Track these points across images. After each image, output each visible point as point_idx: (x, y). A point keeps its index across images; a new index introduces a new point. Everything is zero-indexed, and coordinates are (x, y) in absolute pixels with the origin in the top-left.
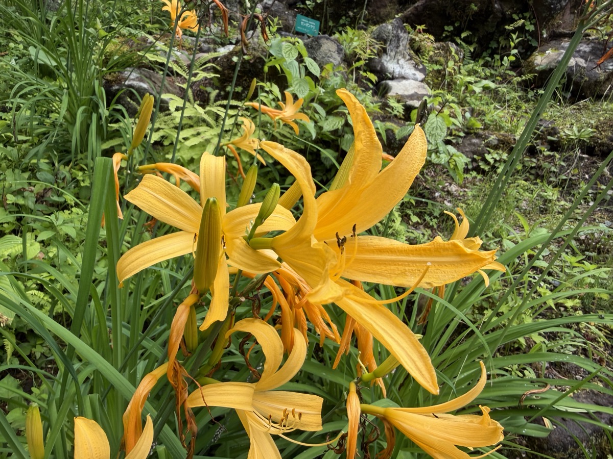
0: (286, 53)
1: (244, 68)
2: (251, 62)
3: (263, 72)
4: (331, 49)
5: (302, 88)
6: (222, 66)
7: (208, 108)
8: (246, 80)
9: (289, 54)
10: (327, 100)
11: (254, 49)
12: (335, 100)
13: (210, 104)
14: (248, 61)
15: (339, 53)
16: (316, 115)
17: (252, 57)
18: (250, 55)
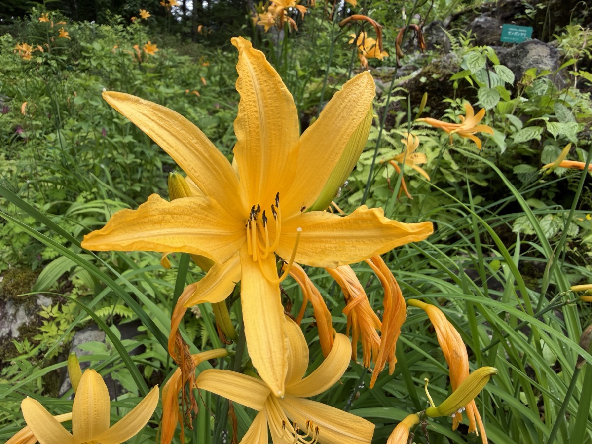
0: (470, 64)
1: (433, 87)
2: (441, 80)
3: (453, 89)
4: (541, 54)
5: (491, 98)
6: (409, 88)
7: (393, 131)
8: (434, 99)
9: (475, 65)
10: (527, 110)
11: (445, 67)
12: (538, 109)
13: (396, 126)
14: (437, 80)
15: (552, 57)
16: (512, 127)
17: (441, 75)
18: (439, 73)
